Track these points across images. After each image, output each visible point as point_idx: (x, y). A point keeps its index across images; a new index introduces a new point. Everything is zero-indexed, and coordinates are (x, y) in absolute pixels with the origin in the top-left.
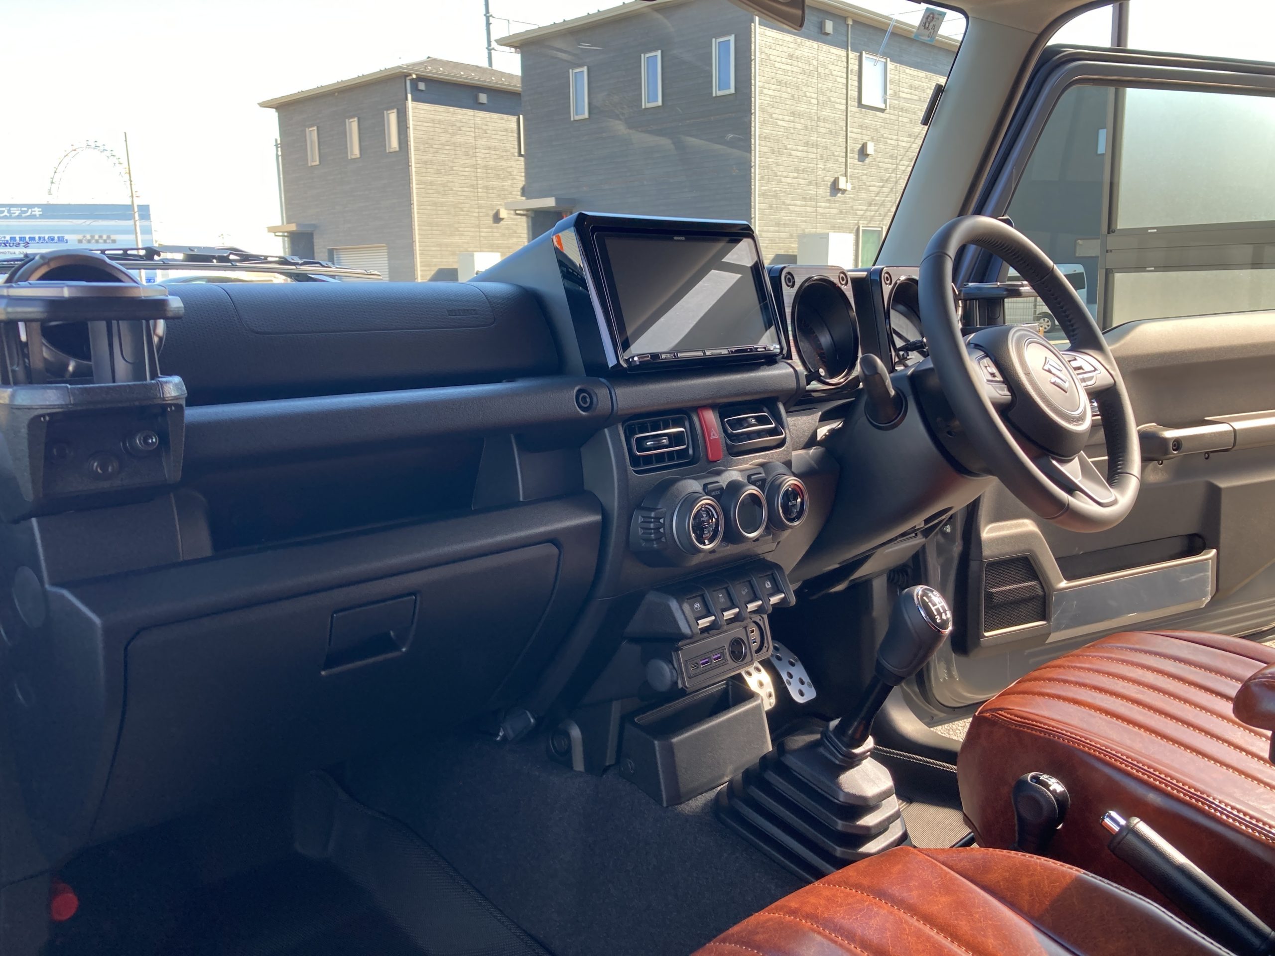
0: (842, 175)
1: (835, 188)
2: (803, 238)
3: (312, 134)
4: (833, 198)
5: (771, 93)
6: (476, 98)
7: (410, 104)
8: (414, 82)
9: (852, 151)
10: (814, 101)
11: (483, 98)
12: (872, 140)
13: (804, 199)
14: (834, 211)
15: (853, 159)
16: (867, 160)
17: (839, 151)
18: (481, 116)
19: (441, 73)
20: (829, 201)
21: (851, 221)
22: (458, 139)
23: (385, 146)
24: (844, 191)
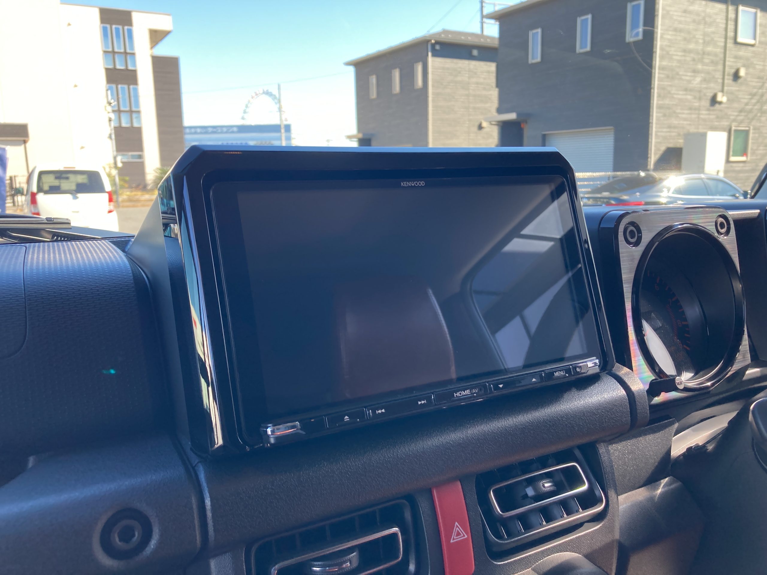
0: (720, 91)
1: (714, 101)
2: (688, 136)
3: (373, 80)
4: (712, 108)
5: (669, 37)
6: (470, 53)
7: (431, 59)
8: (433, 46)
9: (729, 75)
10: (701, 41)
11: (475, 52)
12: (744, 66)
13: (690, 109)
14: (712, 117)
15: (728, 80)
16: (740, 81)
17: (719, 75)
18: (473, 64)
19: (450, 38)
20: (708, 110)
21: (725, 123)
22: (459, 79)
23: (414, 85)
24: (720, 103)
